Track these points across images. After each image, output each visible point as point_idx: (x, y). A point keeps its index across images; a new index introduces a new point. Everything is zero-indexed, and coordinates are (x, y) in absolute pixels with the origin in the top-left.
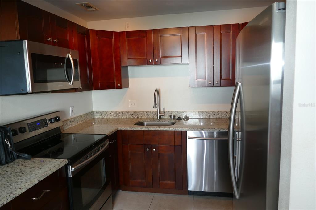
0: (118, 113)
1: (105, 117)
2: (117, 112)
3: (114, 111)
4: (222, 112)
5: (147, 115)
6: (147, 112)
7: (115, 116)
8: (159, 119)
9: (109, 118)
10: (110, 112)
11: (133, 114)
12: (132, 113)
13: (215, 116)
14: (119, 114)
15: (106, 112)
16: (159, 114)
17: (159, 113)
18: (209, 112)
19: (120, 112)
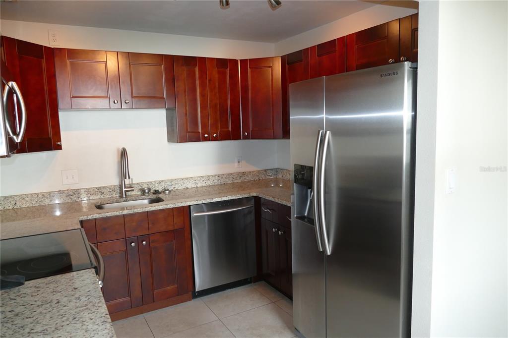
0: (40, 196)
1: (11, 208)
2: (37, 194)
3: (31, 194)
4: (213, 176)
5: (101, 193)
6: (99, 188)
7: (33, 202)
8: (124, 196)
9: (21, 208)
10: (22, 197)
11: (73, 194)
12: (71, 193)
13: (204, 182)
14: (42, 198)
15: (11, 197)
16: (124, 190)
17: (125, 188)
18: (196, 178)
19: (45, 194)
